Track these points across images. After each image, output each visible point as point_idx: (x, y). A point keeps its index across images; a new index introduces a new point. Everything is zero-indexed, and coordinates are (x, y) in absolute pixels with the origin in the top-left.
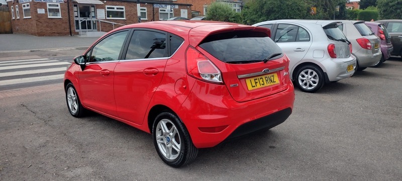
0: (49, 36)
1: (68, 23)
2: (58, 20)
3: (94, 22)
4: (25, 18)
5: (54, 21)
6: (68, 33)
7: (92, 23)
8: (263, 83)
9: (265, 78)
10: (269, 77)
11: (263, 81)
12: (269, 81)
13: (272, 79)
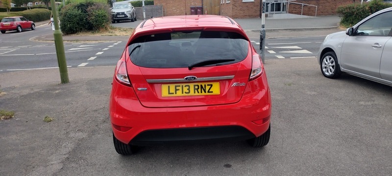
0: (241, 18)
1: (259, 5)
2: (251, 3)
3: (285, 4)
4: (227, 2)
5: (247, 4)
6: (258, 15)
7: (282, 5)
8: (188, 91)
9: (195, 86)
10: (201, 86)
11: (189, 89)
12: (199, 90)
13: (207, 88)
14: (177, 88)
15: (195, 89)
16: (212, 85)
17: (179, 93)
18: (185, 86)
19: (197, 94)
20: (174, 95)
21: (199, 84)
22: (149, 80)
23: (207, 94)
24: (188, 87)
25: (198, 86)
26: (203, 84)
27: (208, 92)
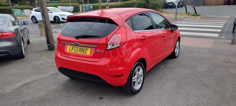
8: (76, 51)
9: (80, 48)
10: (83, 49)
11: (77, 50)
12: (81, 51)
13: (85, 50)
14: (73, 48)
15: (79, 50)
16: (87, 49)
17: (73, 51)
18: (76, 48)
19: (80, 53)
20: (71, 51)
21: (82, 48)
22: (63, 42)
23: (84, 54)
24: (77, 49)
25: (81, 48)
26: (84, 48)
27: (85, 53)
